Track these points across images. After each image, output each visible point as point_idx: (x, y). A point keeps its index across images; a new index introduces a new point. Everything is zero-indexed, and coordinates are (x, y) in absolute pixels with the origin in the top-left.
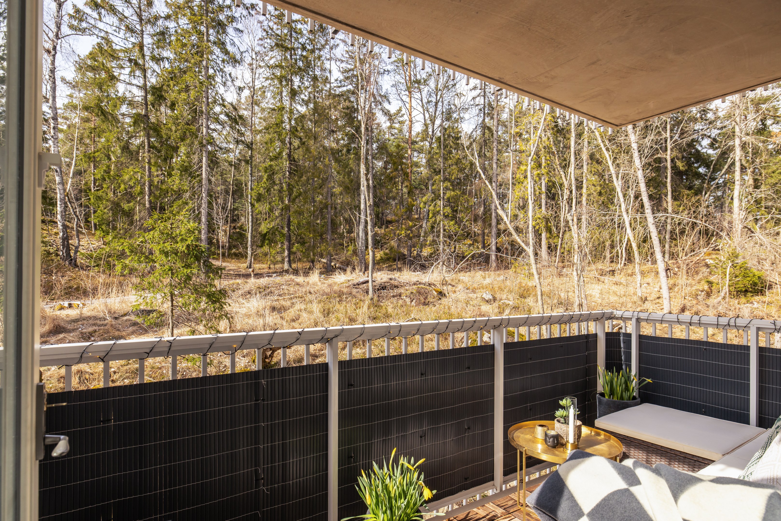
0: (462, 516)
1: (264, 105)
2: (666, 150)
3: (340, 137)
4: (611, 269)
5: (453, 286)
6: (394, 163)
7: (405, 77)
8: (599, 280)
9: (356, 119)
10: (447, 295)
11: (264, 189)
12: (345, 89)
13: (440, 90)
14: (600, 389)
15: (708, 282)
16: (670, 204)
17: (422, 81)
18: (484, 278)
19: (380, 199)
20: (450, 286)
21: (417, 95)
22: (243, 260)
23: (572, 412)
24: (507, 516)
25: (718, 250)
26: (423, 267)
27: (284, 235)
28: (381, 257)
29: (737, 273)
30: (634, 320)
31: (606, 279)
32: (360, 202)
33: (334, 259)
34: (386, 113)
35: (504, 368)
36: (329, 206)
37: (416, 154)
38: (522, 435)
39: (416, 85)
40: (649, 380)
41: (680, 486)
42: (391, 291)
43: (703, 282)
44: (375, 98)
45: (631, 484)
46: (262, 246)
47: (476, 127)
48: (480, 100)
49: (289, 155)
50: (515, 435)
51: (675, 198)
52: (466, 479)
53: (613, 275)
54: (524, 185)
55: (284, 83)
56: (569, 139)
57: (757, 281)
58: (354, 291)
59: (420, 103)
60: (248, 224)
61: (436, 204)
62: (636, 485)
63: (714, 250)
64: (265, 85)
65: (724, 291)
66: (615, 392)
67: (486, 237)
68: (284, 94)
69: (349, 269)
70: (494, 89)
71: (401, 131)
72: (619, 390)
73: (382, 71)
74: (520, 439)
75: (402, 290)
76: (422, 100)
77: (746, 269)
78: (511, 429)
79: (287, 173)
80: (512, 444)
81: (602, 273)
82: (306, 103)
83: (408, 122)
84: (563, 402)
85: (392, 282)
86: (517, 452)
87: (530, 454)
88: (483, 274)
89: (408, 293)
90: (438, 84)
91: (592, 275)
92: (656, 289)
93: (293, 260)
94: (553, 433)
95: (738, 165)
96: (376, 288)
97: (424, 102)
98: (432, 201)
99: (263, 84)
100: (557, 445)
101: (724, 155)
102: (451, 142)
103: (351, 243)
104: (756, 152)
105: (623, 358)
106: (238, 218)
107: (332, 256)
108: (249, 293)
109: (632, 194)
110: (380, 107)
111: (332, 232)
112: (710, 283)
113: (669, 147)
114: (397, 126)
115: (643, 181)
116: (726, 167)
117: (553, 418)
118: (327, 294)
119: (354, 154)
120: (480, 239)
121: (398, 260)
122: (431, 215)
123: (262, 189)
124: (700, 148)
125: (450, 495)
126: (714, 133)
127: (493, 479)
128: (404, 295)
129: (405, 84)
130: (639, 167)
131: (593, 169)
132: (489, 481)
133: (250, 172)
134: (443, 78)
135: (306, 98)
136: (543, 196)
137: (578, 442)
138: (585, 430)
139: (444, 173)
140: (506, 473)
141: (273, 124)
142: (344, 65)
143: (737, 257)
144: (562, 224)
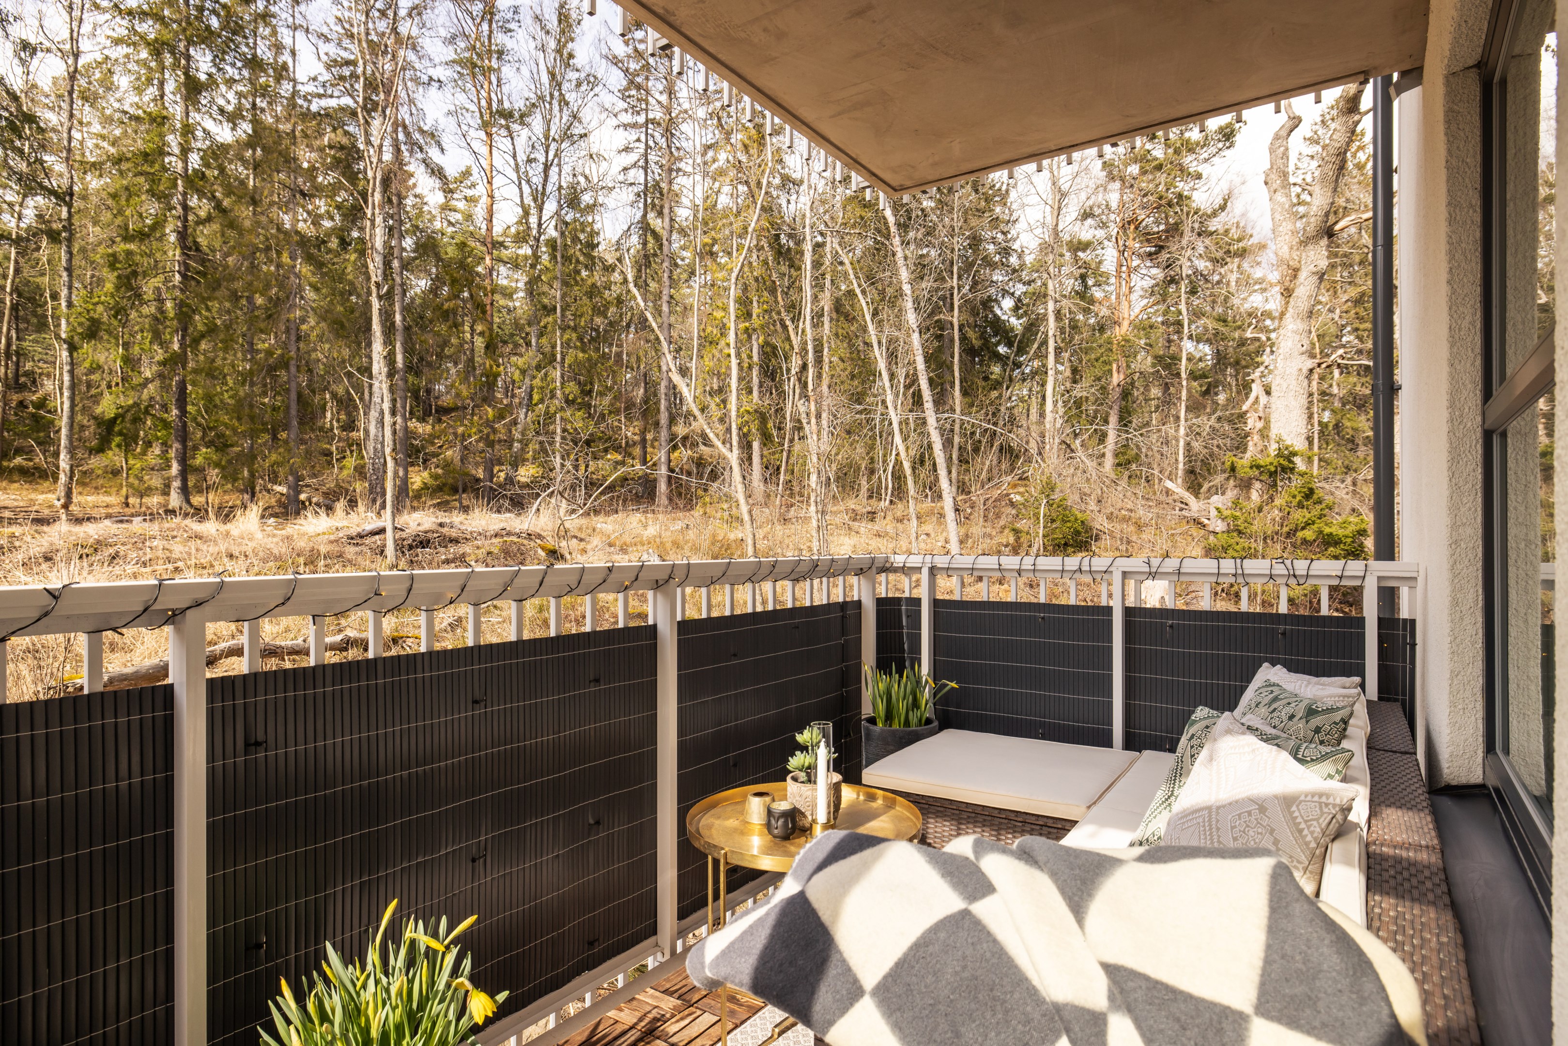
0: (580, 1033)
1: (111, 104)
2: (952, 309)
3: (322, 210)
4: (869, 509)
5: (581, 540)
6: (454, 282)
7: (479, 99)
8: (850, 529)
9: (360, 176)
10: (568, 557)
11: (108, 309)
12: (333, 103)
13: (554, 139)
14: (867, 710)
15: (1013, 530)
16: (957, 402)
17: (517, 115)
18: (645, 527)
19: (421, 359)
20: (574, 540)
21: (502, 142)
22: (46, 484)
23: (823, 755)
24: (686, 1012)
25: (1027, 478)
26: (518, 504)
27: (166, 424)
28: (425, 484)
29: (1054, 515)
30: (925, 572)
31: (864, 527)
32: (371, 358)
33: (307, 486)
34: (437, 172)
35: (679, 677)
36: (293, 362)
37: (503, 270)
38: (717, 822)
39: (503, 122)
40: (953, 685)
41: (1084, 882)
42: (443, 550)
43: (1007, 531)
44: (408, 134)
45: (973, 897)
46: (100, 449)
47: (629, 228)
48: (637, 175)
49: (183, 235)
50: (703, 822)
51: (965, 393)
52: (591, 944)
53: (872, 520)
54: (719, 347)
55: (168, 60)
56: (799, 269)
57: (1080, 528)
58: (350, 551)
59: (512, 162)
60: (62, 394)
61: (546, 375)
62: (984, 896)
63: (1020, 479)
64: (113, 56)
65: (1036, 546)
66: (895, 712)
67: (649, 450)
68: (170, 86)
69: (340, 505)
70: (654, 45)
71: (469, 217)
72: (902, 707)
73: (425, 79)
74: (714, 831)
75: (467, 548)
76: (514, 157)
77: (1065, 509)
78: (692, 811)
79: (177, 276)
80: (696, 845)
81: (855, 516)
82: (233, 118)
83: (484, 200)
84: (803, 737)
85: (445, 530)
86: (707, 862)
87: (735, 861)
88: (643, 519)
89: (481, 553)
90: (549, 130)
91: (838, 520)
92: (940, 544)
93: (195, 486)
94: (782, 806)
95: (1051, 344)
96: (405, 543)
97: (519, 160)
98: (538, 368)
99: (106, 52)
100: (793, 833)
101: (1032, 328)
102: (578, 253)
103: (352, 452)
104: (1075, 326)
105: (906, 646)
106: (34, 382)
107: (299, 478)
108: (48, 559)
109: (901, 373)
110: (419, 156)
111: (301, 423)
112: (1016, 531)
113: (956, 304)
114: (461, 205)
115: (920, 352)
116: (1036, 346)
117: (781, 775)
118: (277, 559)
119: (356, 251)
120: (637, 451)
121: (464, 491)
122: (536, 397)
123: (100, 308)
124: (998, 312)
125: (552, 990)
126: (1020, 289)
127: (655, 933)
128: (473, 557)
129: (477, 114)
130: (914, 326)
131: (840, 331)
132: (646, 938)
133: (64, 263)
134: (561, 117)
135: (230, 108)
136: (755, 372)
137: (835, 818)
138: (848, 794)
139: (563, 315)
140: (682, 914)
141: (134, 154)
142: (331, 49)
143: (1052, 489)
144: (789, 425)
